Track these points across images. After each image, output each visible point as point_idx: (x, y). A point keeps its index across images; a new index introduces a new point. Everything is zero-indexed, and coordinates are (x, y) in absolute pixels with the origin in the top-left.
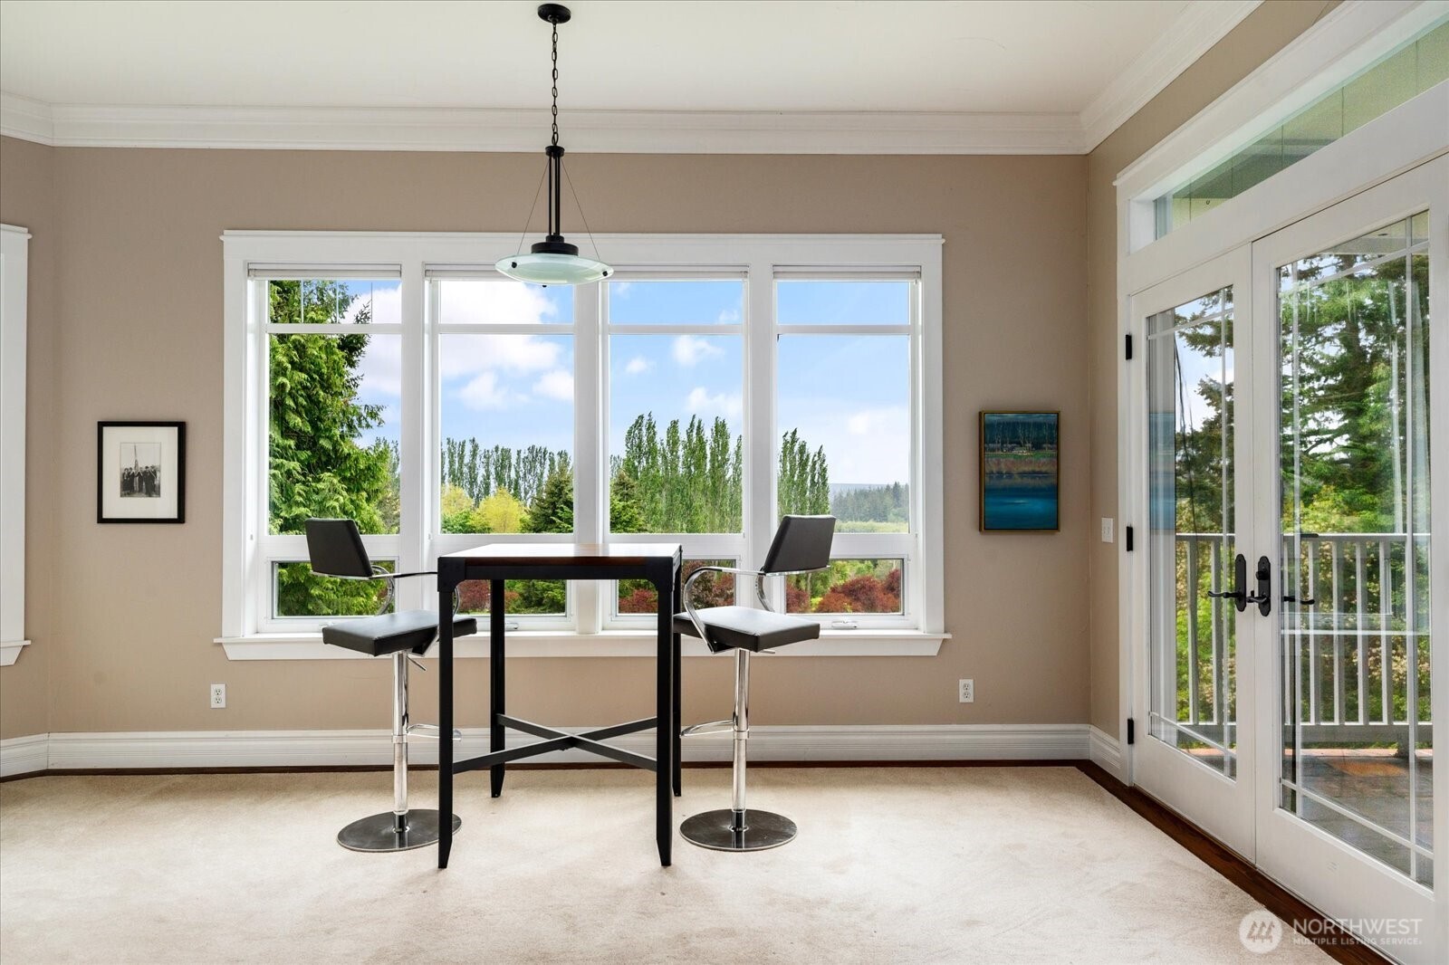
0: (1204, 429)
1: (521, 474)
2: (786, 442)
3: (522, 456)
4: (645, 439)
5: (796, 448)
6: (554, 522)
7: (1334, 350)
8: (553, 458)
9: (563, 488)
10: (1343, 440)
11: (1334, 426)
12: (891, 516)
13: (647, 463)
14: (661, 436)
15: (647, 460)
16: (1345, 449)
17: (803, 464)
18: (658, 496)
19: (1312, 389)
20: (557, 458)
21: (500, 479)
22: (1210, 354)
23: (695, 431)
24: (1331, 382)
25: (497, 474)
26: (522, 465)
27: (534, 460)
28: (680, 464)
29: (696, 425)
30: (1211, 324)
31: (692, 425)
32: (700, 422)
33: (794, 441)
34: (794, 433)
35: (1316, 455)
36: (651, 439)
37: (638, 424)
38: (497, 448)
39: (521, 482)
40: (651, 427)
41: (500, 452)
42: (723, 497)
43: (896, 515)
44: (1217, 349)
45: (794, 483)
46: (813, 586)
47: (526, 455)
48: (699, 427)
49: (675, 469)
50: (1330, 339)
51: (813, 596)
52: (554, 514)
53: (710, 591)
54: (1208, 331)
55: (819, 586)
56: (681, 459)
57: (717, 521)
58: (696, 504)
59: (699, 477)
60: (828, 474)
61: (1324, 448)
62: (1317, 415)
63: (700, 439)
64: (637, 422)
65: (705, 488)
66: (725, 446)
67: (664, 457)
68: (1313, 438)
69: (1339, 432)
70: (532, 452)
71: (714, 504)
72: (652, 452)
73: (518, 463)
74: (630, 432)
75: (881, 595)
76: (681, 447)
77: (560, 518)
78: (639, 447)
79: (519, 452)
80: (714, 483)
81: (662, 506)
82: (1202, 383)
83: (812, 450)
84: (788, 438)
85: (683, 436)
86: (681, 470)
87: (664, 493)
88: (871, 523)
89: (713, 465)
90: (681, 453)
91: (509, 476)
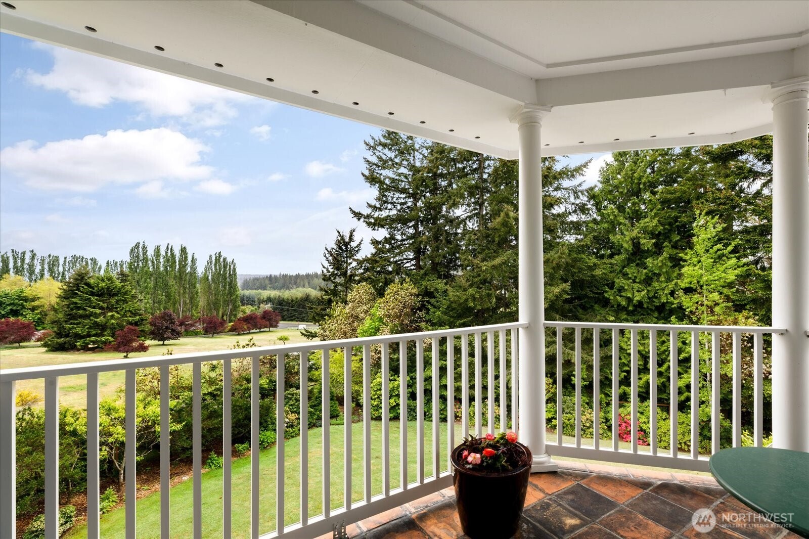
0: (371, 257)
1: (67, 269)
2: (216, 257)
3: (67, 260)
4: (141, 253)
5: (222, 260)
6: (77, 294)
7: (411, 231)
8: (87, 262)
9: (84, 277)
10: (413, 262)
11: (411, 257)
12: (268, 288)
13: (143, 265)
14: (150, 253)
15: (142, 263)
16: (413, 265)
17: (225, 267)
18: (148, 280)
19: (405, 244)
20: (89, 262)
21: (51, 271)
22: (374, 229)
23: (169, 251)
24: (411, 242)
25: (49, 269)
26: (67, 264)
27: (75, 262)
28: (161, 265)
29: (170, 248)
30: (374, 218)
31: (167, 248)
32: (172, 247)
33: (220, 256)
34: (220, 253)
35: (406, 267)
36: (145, 253)
37: (137, 246)
38: (49, 256)
39: (66, 273)
40: (144, 248)
41: (51, 258)
42: (185, 280)
43: (270, 288)
44: (376, 228)
45: (221, 275)
46: (230, 318)
47: (70, 259)
48: (171, 249)
49: (158, 268)
50: (411, 227)
51: (230, 323)
52: (78, 290)
53: (174, 323)
54: (373, 221)
55: (233, 318)
56: (162, 264)
57: (182, 292)
58: (170, 284)
59: (172, 271)
60: (237, 270)
61: (408, 265)
62: (406, 253)
63: (172, 254)
64: (136, 245)
65: (176, 276)
66: (186, 258)
67: (153, 262)
68: (405, 261)
69: (412, 260)
70: (74, 258)
71: (180, 284)
72: (145, 259)
73: (65, 263)
74: (132, 250)
75: (260, 320)
76: (162, 258)
77: (82, 292)
78: (138, 257)
79: (65, 258)
80: (180, 274)
81: (151, 285)
82: (372, 240)
83: (229, 260)
84: (217, 255)
85: (163, 252)
86: (162, 269)
87: (152, 279)
88: (260, 291)
89: (179, 266)
90: (162, 260)
91: (58, 270)
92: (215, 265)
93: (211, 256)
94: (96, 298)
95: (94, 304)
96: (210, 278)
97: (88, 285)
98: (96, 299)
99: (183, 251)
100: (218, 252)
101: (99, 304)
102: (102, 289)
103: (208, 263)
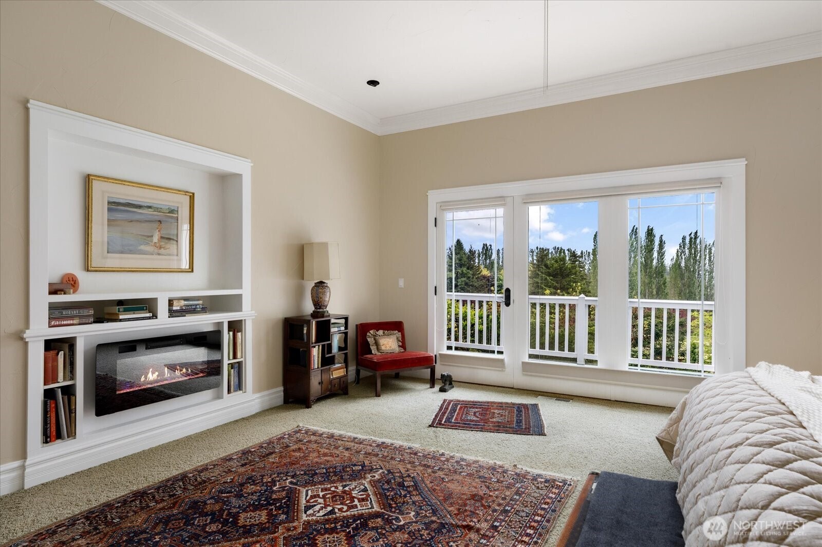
92: (690, 249)
93: (684, 238)
94: (551, 278)
95: (550, 284)
96: (683, 264)
97: (546, 266)
98: (551, 280)
99: (650, 233)
100: (694, 232)
101: (553, 284)
102: (556, 269)
103: (680, 247)
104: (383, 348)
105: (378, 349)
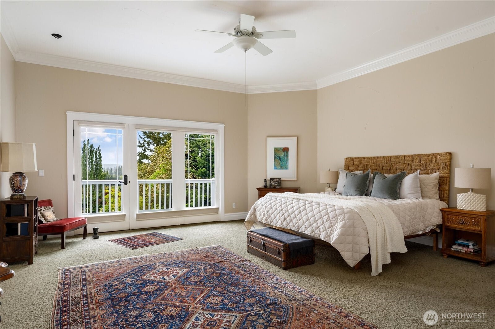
104: (49, 218)
105: (45, 220)
